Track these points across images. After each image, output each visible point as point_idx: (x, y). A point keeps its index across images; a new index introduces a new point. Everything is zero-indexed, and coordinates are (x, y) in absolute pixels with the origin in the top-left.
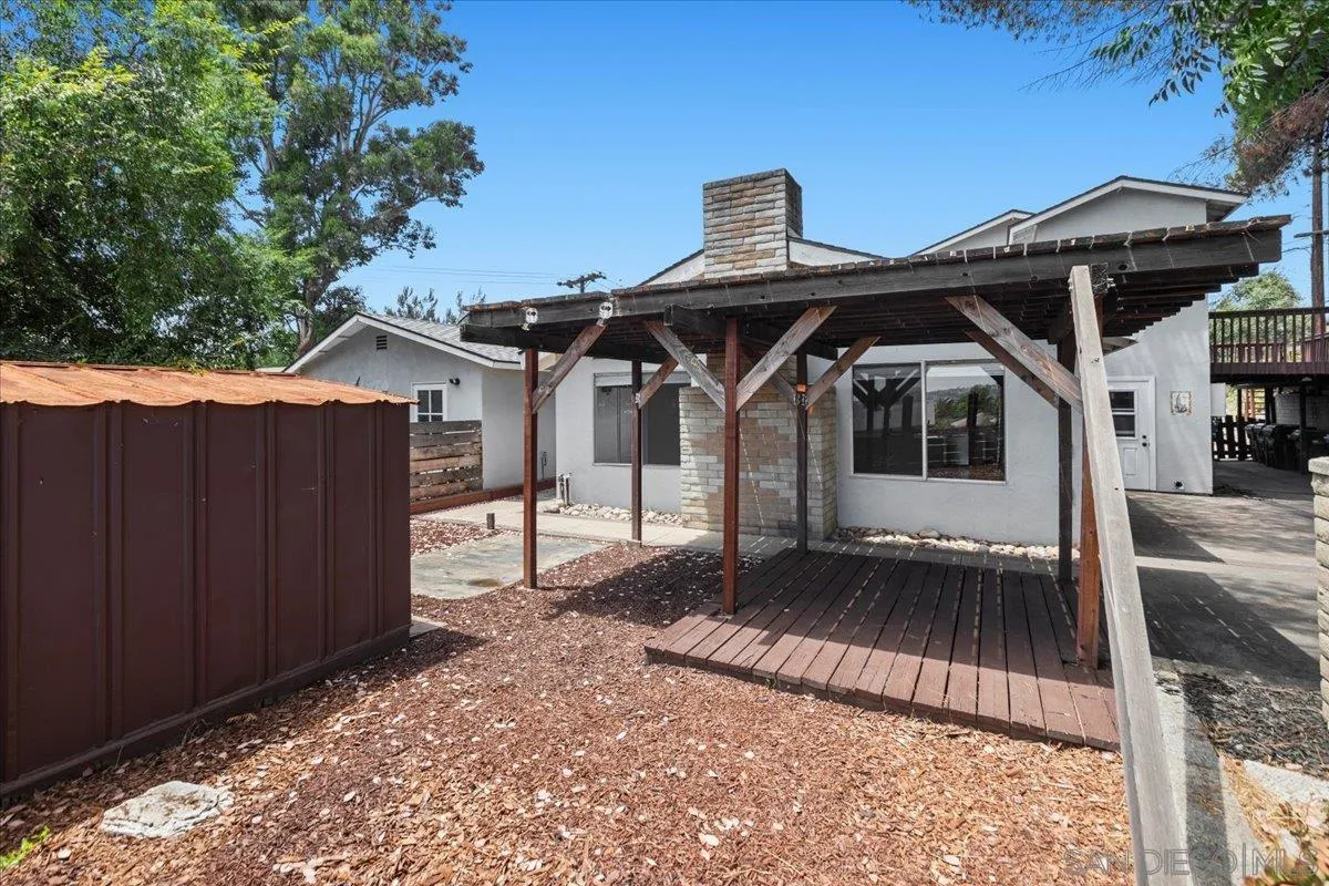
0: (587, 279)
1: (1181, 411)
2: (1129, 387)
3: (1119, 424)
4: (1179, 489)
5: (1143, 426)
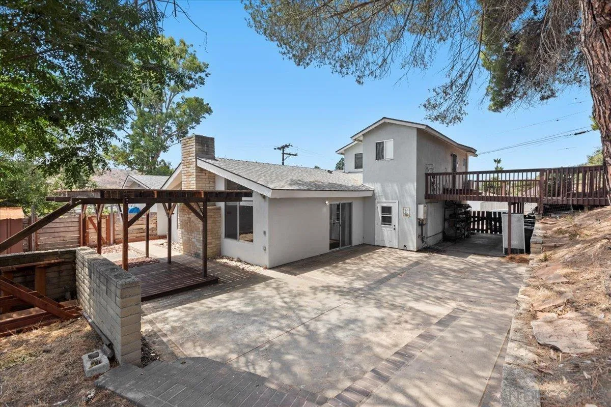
0: (285, 147)
1: (406, 216)
2: (391, 205)
3: (387, 220)
4: (405, 248)
5: (395, 221)
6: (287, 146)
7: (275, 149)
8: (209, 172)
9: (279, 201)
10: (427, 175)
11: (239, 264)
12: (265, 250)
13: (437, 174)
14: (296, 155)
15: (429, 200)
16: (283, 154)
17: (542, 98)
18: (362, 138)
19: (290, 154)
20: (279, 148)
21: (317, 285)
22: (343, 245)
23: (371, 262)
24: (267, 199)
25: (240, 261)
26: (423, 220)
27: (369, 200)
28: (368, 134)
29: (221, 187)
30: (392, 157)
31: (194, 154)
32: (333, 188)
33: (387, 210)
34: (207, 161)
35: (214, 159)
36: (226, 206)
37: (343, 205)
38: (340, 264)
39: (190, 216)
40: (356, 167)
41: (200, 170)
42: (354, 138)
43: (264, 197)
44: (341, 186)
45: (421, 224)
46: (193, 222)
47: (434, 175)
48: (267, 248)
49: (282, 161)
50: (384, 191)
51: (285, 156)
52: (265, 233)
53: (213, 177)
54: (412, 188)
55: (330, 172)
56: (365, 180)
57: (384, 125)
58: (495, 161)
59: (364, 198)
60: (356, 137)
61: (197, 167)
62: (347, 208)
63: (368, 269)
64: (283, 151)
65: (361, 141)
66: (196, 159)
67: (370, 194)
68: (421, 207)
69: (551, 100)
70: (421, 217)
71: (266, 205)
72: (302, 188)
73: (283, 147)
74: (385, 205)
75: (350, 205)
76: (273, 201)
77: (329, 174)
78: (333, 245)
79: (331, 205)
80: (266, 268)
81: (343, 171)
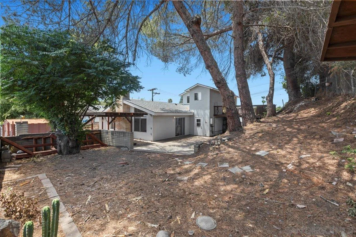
1: (206, 123)
2: (200, 119)
3: (199, 125)
4: (205, 136)
5: (202, 125)
6: (155, 89)
7: (148, 90)
8: (128, 105)
9: (157, 117)
10: (215, 107)
11: (141, 140)
12: (151, 135)
13: (219, 106)
14: (159, 94)
15: (216, 117)
16: (153, 93)
17: (262, 76)
18: (189, 91)
19: (156, 93)
20: (150, 90)
21: (171, 145)
22: (181, 135)
23: (191, 140)
24: (152, 116)
25: (141, 139)
26: (212, 124)
27: (192, 117)
28: (191, 89)
29: (132, 111)
30: (201, 100)
31: (122, 98)
32: (177, 111)
33: (199, 121)
34: (127, 101)
35: (129, 100)
36: (135, 119)
37: (181, 119)
38: (179, 140)
39: (120, 123)
40: (188, 103)
41: (124, 104)
42: (186, 91)
43: (151, 115)
44: (180, 111)
45: (211, 126)
46: (121, 125)
47: (218, 107)
48: (152, 134)
49: (152, 97)
50: (197, 113)
51: (154, 94)
52: (151, 128)
53: (129, 107)
54: (208, 112)
55: (176, 104)
56: (191, 108)
57: (197, 87)
58: (262, 97)
59: (190, 116)
60: (187, 91)
61: (123, 103)
62: (183, 120)
63: (189, 141)
64: (153, 92)
65: (189, 92)
66: (123, 100)
67: (192, 114)
68: (211, 119)
69: (265, 76)
70: (211, 123)
71: (152, 118)
72: (165, 112)
73: (153, 90)
74: (198, 119)
75: (184, 118)
76: (154, 116)
77: (176, 106)
78: (177, 135)
79: (176, 119)
80: (152, 141)
81: (182, 104)
